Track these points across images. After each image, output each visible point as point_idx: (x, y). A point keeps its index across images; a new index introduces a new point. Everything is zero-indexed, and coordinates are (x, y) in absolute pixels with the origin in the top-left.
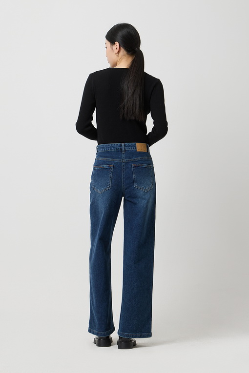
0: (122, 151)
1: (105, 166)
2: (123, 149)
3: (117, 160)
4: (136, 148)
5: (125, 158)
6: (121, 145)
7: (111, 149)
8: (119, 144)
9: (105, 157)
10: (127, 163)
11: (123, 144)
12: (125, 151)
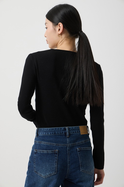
0: (66, 135)
1: (50, 151)
2: (67, 133)
3: (61, 145)
4: (79, 132)
5: (70, 143)
6: (65, 129)
7: (55, 133)
8: (63, 128)
9: (48, 141)
10: (72, 147)
11: (67, 128)
12: (70, 135)
